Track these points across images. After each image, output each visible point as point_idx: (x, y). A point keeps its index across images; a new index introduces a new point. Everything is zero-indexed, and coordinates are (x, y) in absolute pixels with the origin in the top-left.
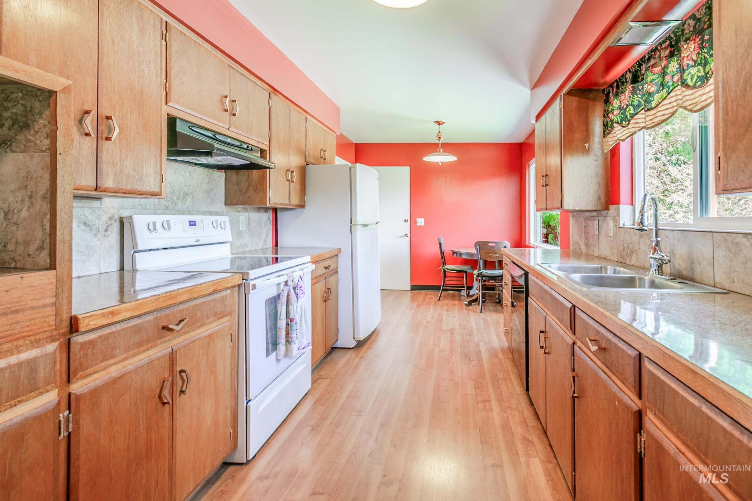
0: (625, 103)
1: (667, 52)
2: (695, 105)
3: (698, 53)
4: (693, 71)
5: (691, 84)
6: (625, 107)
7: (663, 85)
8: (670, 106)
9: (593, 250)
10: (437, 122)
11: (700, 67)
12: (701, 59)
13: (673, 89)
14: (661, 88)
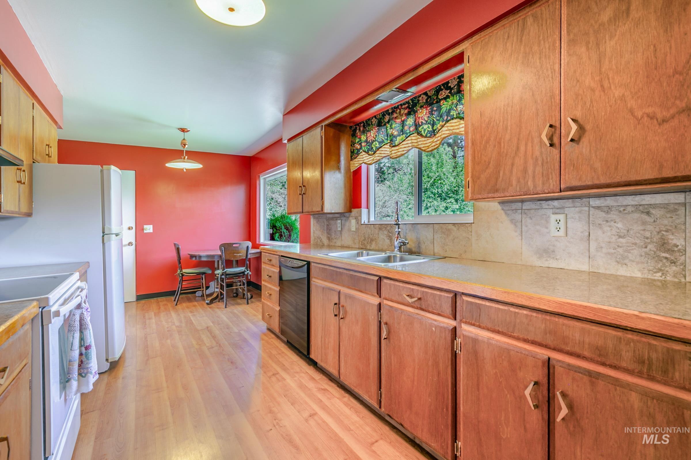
0: (370, 139)
1: (406, 111)
2: (427, 148)
3: (429, 117)
4: (425, 127)
5: (424, 135)
6: (370, 141)
7: (402, 131)
8: (407, 145)
9: (335, 242)
10: (181, 129)
11: (429, 125)
12: (431, 120)
13: (410, 135)
14: (401, 133)
